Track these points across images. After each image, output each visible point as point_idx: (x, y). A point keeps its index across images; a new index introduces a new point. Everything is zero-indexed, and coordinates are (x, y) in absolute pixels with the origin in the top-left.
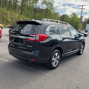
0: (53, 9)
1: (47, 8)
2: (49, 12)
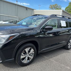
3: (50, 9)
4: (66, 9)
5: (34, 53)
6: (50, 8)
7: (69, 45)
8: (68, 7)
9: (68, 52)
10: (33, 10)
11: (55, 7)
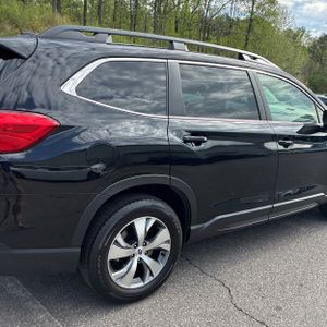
0: (274, 14)
1: (252, 13)
2: (257, 29)
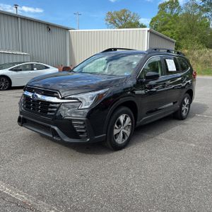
3: (108, 23)
4: (151, 22)
5: (130, 124)
6: (107, 20)
7: (183, 108)
8: (157, 17)
9: (184, 124)
10: (68, 29)
11: (123, 18)
